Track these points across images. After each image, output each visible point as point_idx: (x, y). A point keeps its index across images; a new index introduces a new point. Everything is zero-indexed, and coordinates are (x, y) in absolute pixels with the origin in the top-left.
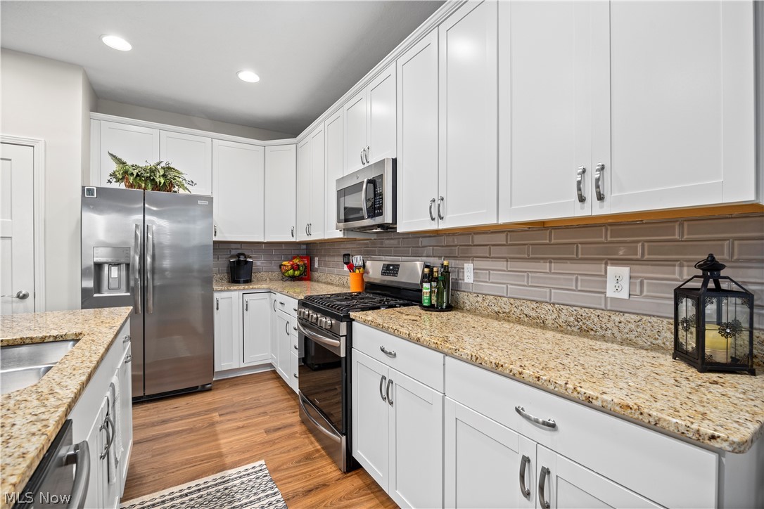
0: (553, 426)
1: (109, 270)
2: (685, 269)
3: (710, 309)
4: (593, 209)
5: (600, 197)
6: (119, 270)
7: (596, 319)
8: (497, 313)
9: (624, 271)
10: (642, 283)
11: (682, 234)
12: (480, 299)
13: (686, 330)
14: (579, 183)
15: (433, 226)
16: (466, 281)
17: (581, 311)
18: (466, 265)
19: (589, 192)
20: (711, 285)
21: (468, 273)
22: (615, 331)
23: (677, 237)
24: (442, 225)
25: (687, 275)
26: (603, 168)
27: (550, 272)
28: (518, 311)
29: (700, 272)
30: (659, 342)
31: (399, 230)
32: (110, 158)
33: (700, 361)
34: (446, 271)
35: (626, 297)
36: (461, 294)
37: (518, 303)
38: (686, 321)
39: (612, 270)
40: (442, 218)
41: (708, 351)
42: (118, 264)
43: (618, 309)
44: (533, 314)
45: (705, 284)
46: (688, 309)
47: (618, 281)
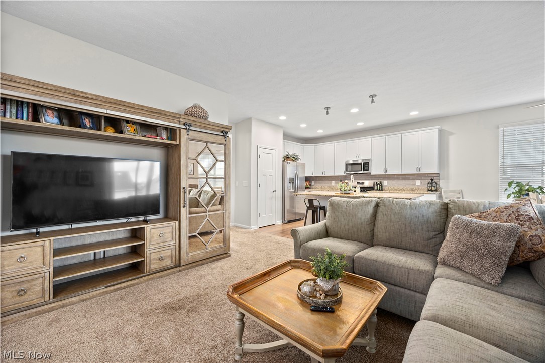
2: (429, 180)
7: (415, 189)
9: (419, 181)
10: (422, 183)
12: (388, 188)
14: (417, 169)
15: (384, 174)
17: (412, 187)
18: (386, 181)
19: (419, 170)
21: (385, 183)
23: (427, 176)
26: (420, 167)
27: (405, 182)
30: (425, 189)
31: (371, 174)
33: (431, 190)
34: (381, 183)
35: (420, 185)
36: (384, 187)
37: (399, 188)
39: (417, 181)
40: (387, 172)
43: (418, 186)
45: (432, 182)
46: (430, 185)
47: (418, 183)
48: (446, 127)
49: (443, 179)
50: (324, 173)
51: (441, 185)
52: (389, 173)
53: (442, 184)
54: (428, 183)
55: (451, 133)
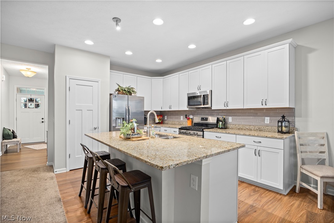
0: (260, 142)
1: (118, 120)
2: (279, 118)
3: (283, 124)
4: (264, 107)
5: (266, 105)
6: (120, 120)
7: (263, 128)
8: (239, 129)
9: (268, 118)
10: (272, 120)
11: (279, 111)
12: (234, 126)
13: (280, 127)
14: (262, 101)
15: (225, 108)
16: (229, 121)
17: (260, 127)
18: (229, 118)
19: (264, 103)
20: (283, 120)
21: (230, 120)
22: (267, 130)
23: (278, 112)
24: (228, 108)
25: (280, 118)
26: (266, 100)
27: (252, 119)
28: (245, 128)
29: (282, 118)
30: (275, 131)
31: (212, 109)
32: (117, 85)
33: (282, 132)
34: (224, 119)
35: (269, 123)
36: (228, 125)
37: (245, 126)
38: (280, 126)
39: (266, 118)
40: (228, 106)
41: (283, 130)
42: (120, 119)
43: (267, 125)
44: (248, 128)
45: (282, 120)
46: (280, 124)
47: (267, 120)
48: (303, 41)
49: (300, 116)
50: (170, 107)
51: (297, 125)
52: (230, 107)
53: (298, 122)
54: (279, 121)
55: (311, 50)
